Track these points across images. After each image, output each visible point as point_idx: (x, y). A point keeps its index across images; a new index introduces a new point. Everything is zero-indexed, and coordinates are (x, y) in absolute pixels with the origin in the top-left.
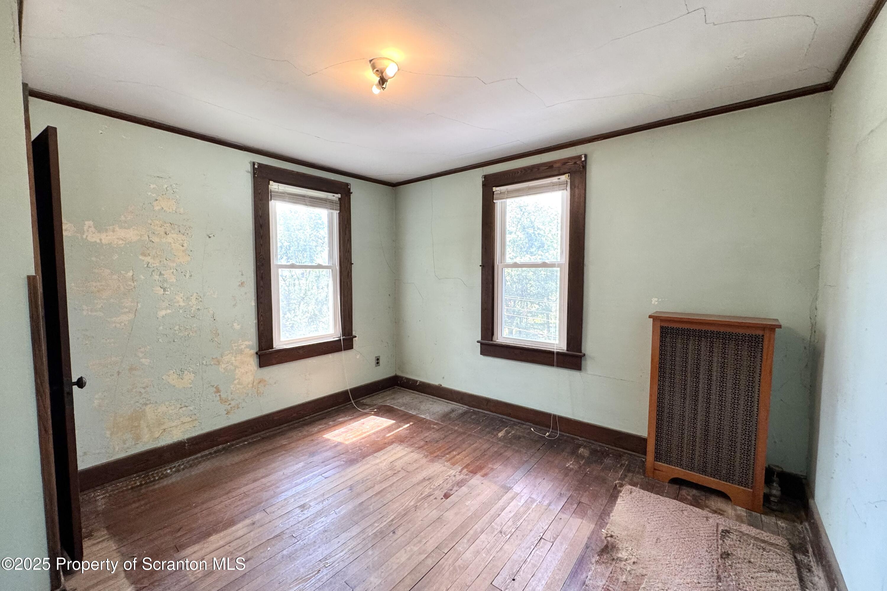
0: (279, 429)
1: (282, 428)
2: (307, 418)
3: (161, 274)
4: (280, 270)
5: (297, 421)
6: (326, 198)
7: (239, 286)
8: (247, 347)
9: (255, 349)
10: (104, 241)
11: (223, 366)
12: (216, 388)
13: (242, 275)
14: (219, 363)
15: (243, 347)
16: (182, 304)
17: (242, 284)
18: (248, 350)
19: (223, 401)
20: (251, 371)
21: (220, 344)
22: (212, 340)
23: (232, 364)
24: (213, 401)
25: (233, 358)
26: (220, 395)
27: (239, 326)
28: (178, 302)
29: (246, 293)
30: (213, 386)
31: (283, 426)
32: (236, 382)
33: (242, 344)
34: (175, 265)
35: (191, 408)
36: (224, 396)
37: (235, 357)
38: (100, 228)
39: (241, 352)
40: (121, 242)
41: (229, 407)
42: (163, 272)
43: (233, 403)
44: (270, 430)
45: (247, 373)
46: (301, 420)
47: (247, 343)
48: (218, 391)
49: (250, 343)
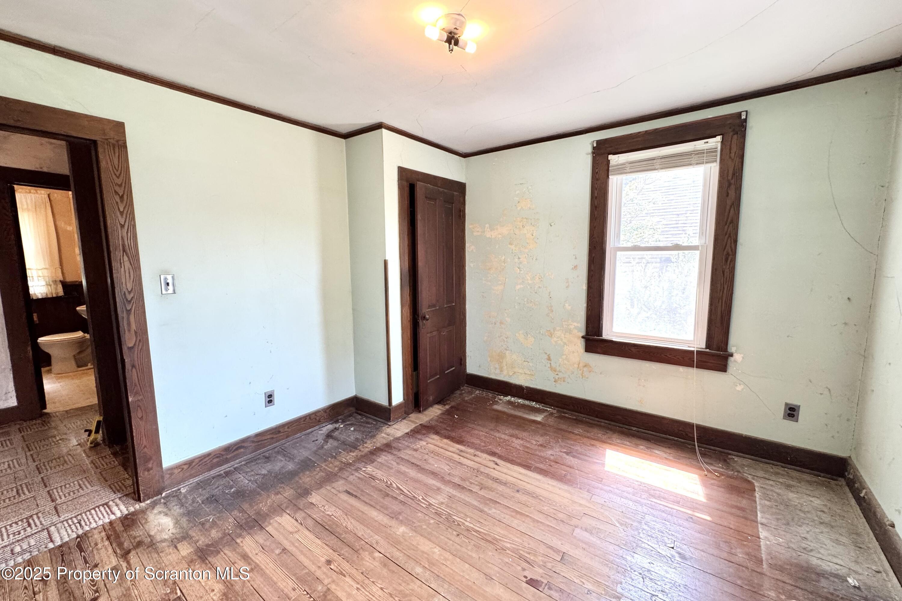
0: (598, 421)
1: (601, 422)
2: (634, 429)
3: (519, 258)
4: (619, 253)
5: (621, 425)
6: (693, 149)
7: (573, 269)
8: (576, 328)
9: (583, 333)
10: (493, 237)
11: (555, 339)
12: (549, 355)
13: (576, 258)
14: (551, 335)
15: (572, 327)
16: (530, 282)
17: (575, 267)
18: (576, 331)
19: (553, 370)
20: (578, 352)
21: (553, 319)
22: (547, 315)
23: (562, 340)
24: (545, 366)
25: (563, 335)
26: (550, 363)
27: (570, 307)
28: (528, 280)
29: (578, 276)
30: (546, 354)
31: (603, 421)
32: (564, 357)
33: (572, 325)
34: (527, 251)
35: (531, 364)
36: (553, 365)
37: (564, 335)
38: (492, 229)
39: (570, 331)
40: (500, 236)
41: (557, 377)
42: (520, 257)
43: (561, 375)
44: (588, 417)
45: (573, 352)
46: (627, 427)
47: (576, 324)
48: (549, 359)
49: (579, 325)
